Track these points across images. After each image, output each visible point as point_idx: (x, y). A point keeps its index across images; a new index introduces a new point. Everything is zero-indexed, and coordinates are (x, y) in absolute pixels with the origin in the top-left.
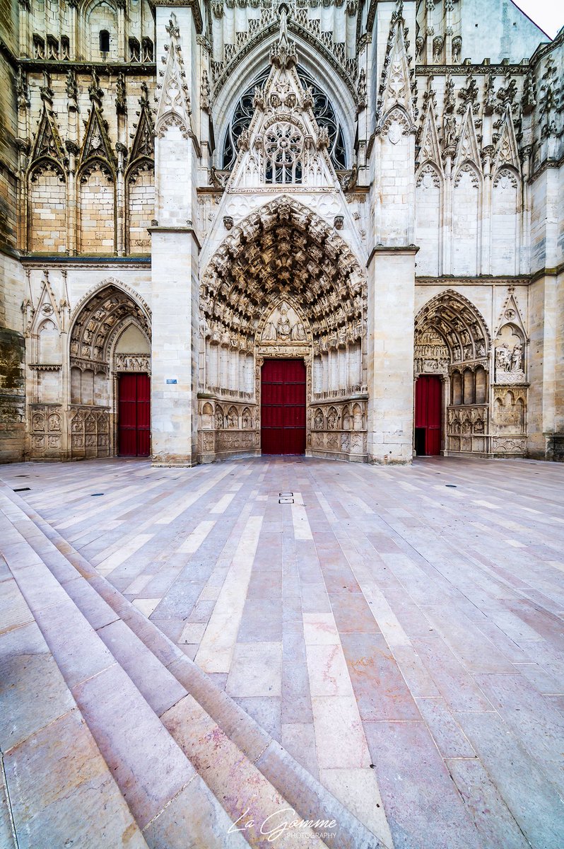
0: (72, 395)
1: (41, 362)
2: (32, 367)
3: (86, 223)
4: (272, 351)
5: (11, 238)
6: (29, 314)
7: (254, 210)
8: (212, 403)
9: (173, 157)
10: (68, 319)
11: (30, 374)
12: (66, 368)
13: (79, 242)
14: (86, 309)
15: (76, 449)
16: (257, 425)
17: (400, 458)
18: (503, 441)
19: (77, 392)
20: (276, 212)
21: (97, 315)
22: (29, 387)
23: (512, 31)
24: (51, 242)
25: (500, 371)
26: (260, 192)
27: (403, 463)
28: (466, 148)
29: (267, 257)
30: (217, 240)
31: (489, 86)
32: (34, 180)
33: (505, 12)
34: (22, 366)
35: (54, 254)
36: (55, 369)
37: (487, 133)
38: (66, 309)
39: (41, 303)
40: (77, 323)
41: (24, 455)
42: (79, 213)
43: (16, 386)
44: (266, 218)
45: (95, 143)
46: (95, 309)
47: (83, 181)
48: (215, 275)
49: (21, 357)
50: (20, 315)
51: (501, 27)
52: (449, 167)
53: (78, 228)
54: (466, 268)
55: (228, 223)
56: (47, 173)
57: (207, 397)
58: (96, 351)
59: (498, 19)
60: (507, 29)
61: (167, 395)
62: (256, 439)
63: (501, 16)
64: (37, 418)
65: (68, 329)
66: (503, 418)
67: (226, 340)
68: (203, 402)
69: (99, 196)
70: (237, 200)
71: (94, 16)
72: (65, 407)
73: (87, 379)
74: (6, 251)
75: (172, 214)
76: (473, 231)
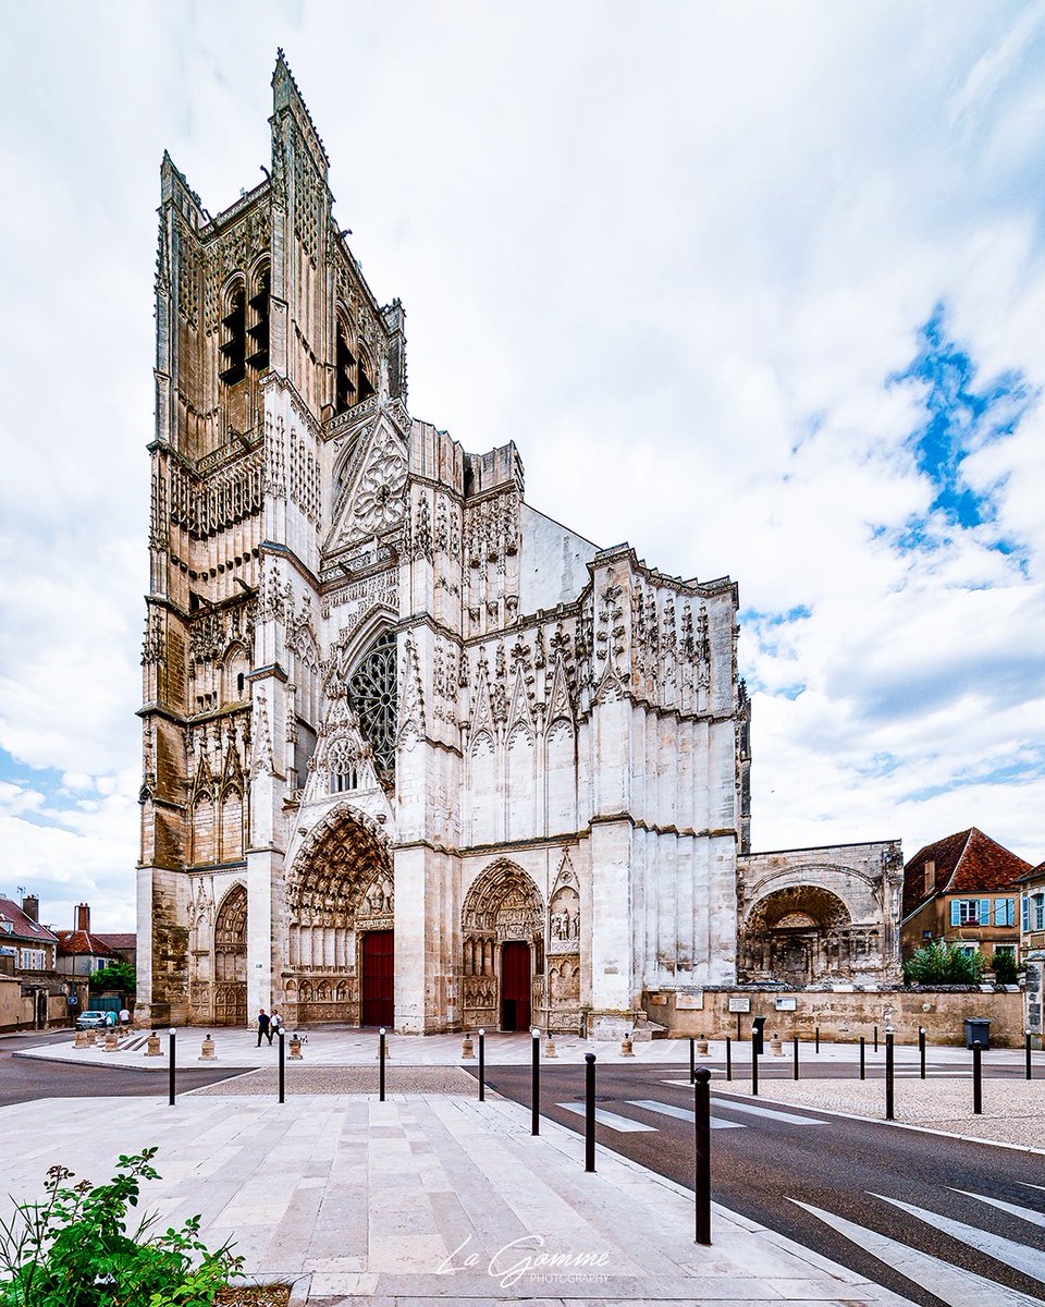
0: (217, 974)
1: (199, 949)
2: (193, 953)
3: (226, 835)
4: (369, 925)
5: (182, 857)
6: (192, 912)
7: (320, 818)
8: (295, 980)
9: (262, 792)
10: (212, 915)
11: (191, 959)
12: (212, 954)
13: (221, 852)
14: (225, 904)
15: (219, 1018)
16: (357, 997)
17: (415, 1030)
18: (561, 1015)
19: (221, 971)
20: (337, 815)
21: (234, 906)
22: (191, 968)
23: (574, 565)
24: (205, 854)
25: (555, 940)
26: (324, 802)
27: (417, 1034)
28: (520, 707)
29: (347, 845)
30: (295, 847)
31: (540, 638)
32: (196, 808)
33: (566, 546)
34: (187, 953)
35: (207, 864)
36: (206, 954)
37: (539, 689)
38: (212, 907)
39: (198, 904)
40: (219, 917)
41: (187, 1021)
42: (221, 829)
43: (182, 969)
44: (331, 821)
45: (231, 772)
46: (231, 903)
47: (224, 803)
48: (296, 874)
49: (186, 948)
50: (187, 914)
51: (562, 563)
52: (501, 731)
53: (221, 840)
54: (522, 831)
55: (304, 832)
56: (203, 801)
57: (290, 976)
58: (236, 935)
59: (558, 557)
60: (568, 565)
61: (256, 976)
62: (356, 1011)
63: (561, 552)
64: (195, 993)
65: (213, 923)
66: (563, 990)
67: (316, 922)
68: (287, 980)
69: (233, 812)
70: (309, 811)
71: (235, 664)
72: (211, 985)
73: (230, 959)
74: (178, 869)
75: (262, 836)
76: (528, 792)
